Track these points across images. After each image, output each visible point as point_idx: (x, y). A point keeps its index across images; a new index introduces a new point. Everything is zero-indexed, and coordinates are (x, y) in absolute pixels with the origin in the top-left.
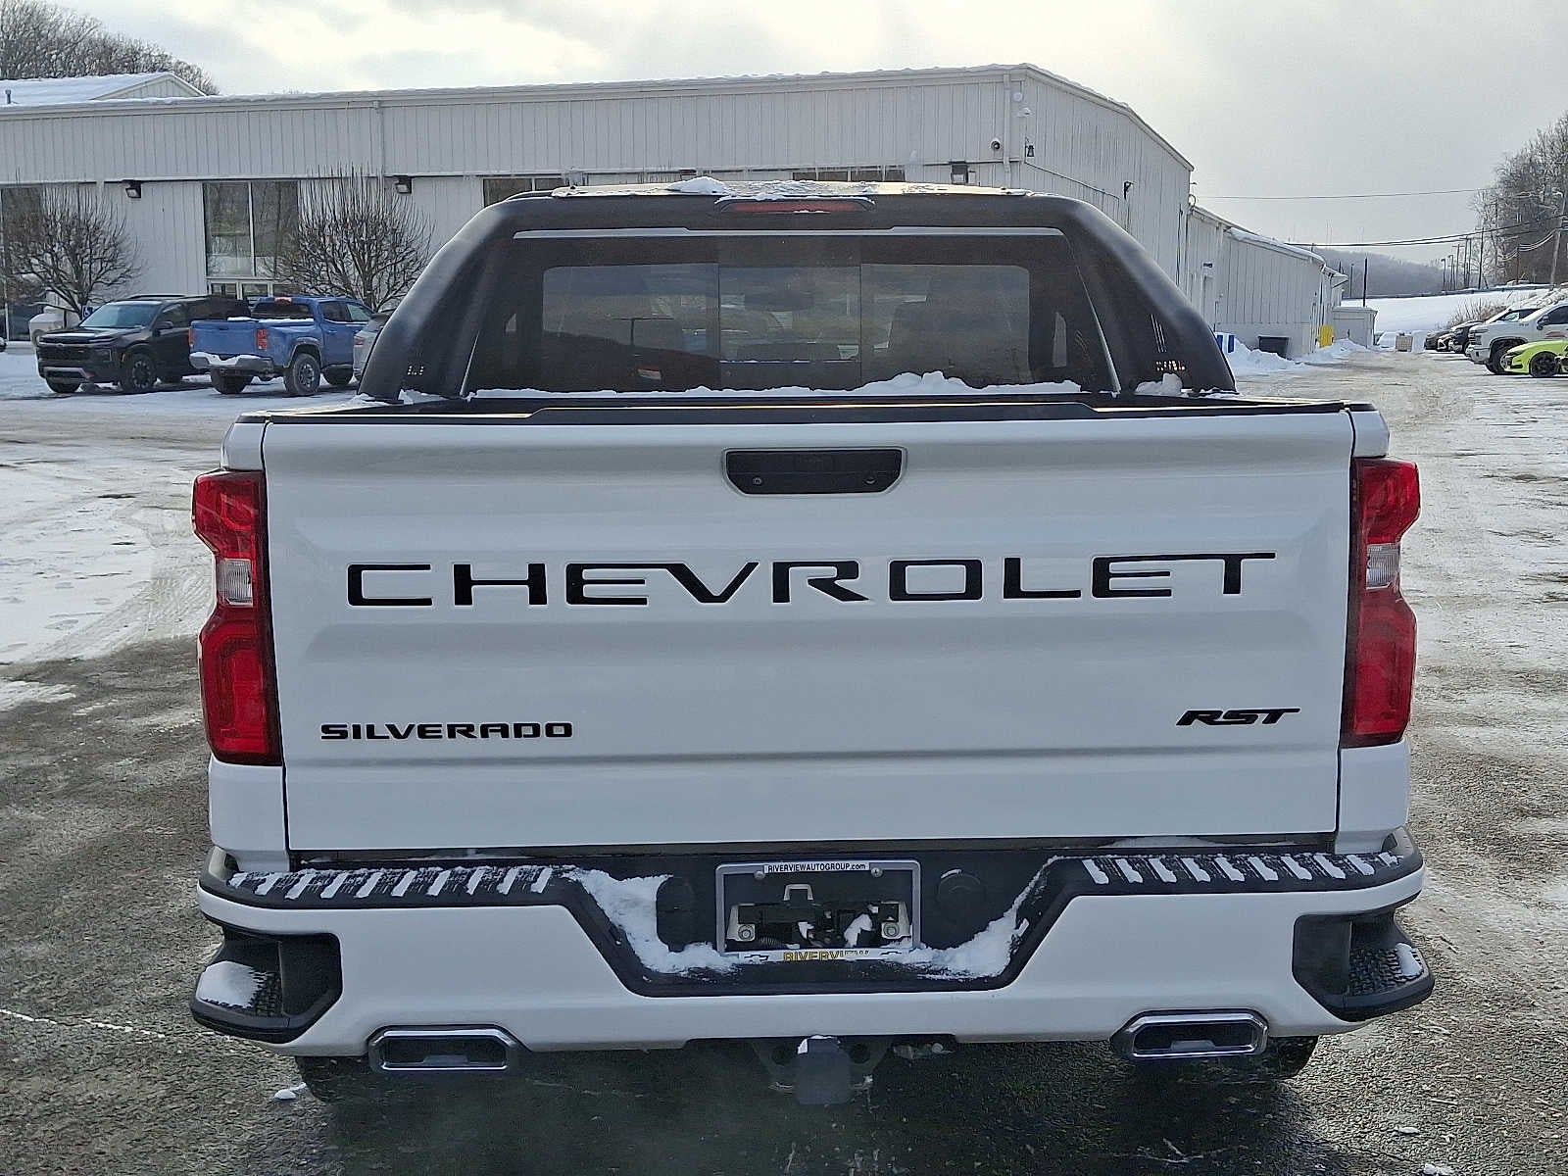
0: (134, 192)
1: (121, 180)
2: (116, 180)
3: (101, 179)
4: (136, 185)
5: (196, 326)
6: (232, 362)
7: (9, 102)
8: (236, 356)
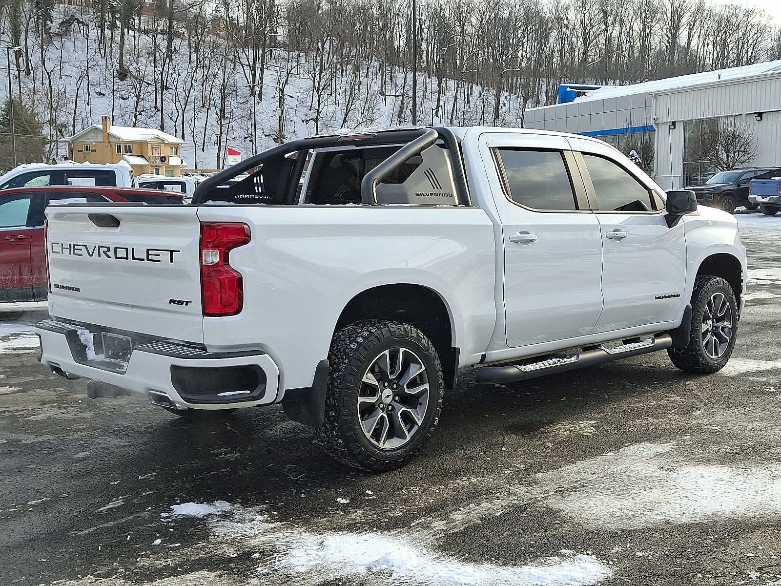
0: (759, 118)
1: (754, 112)
2: (752, 112)
3: (745, 112)
4: (760, 115)
5: (752, 182)
6: (767, 199)
7: (719, 79)
8: (769, 196)
